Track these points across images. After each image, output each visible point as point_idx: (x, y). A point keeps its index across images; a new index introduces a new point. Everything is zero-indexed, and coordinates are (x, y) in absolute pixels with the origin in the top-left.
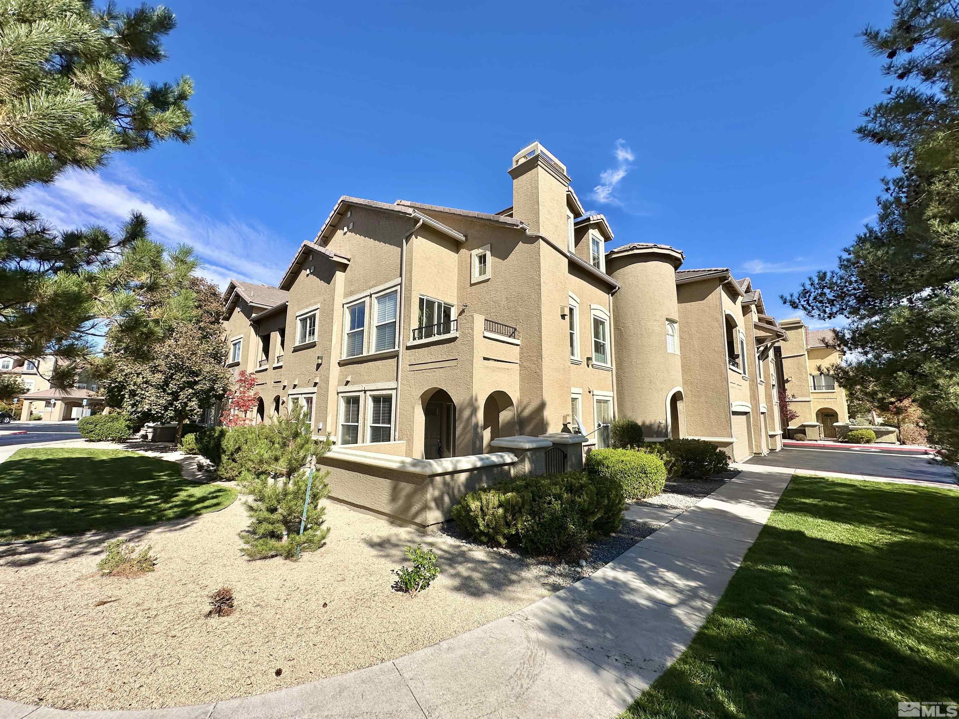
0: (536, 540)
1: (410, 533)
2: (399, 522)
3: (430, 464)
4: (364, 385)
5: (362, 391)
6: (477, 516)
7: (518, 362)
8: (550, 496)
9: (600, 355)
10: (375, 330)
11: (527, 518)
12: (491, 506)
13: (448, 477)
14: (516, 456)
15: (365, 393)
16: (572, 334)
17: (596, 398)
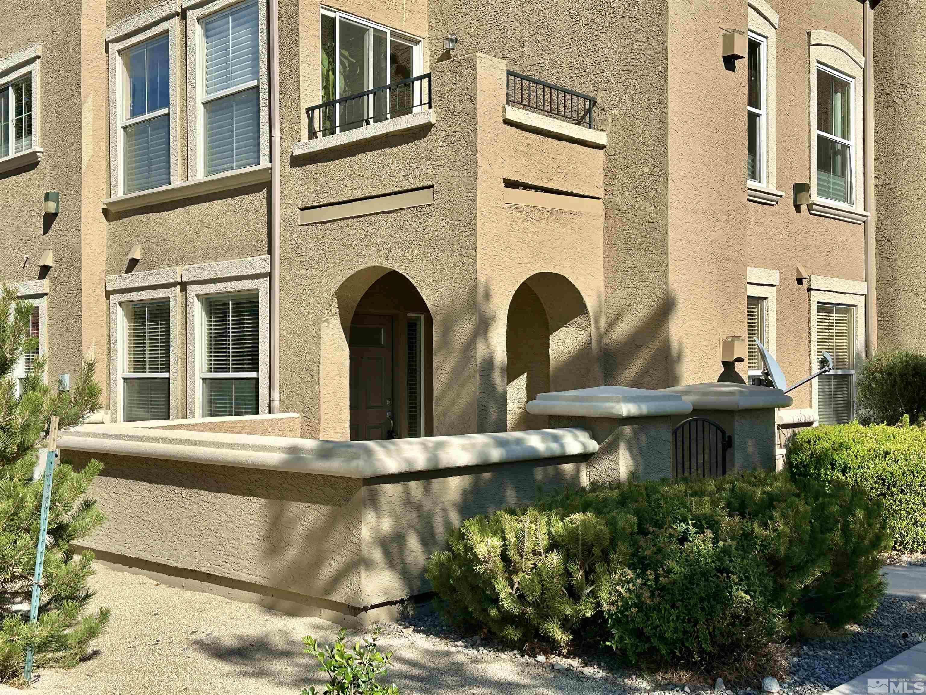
0: (647, 630)
1: (319, 627)
2: (287, 604)
3: (369, 452)
4: (179, 269)
5: (173, 285)
6: (493, 574)
7: (600, 193)
8: (684, 520)
9: (833, 179)
10: (200, 111)
11: (623, 574)
12: (528, 546)
13: (415, 486)
14: (594, 437)
15: (183, 289)
16: (753, 119)
17: (816, 297)
